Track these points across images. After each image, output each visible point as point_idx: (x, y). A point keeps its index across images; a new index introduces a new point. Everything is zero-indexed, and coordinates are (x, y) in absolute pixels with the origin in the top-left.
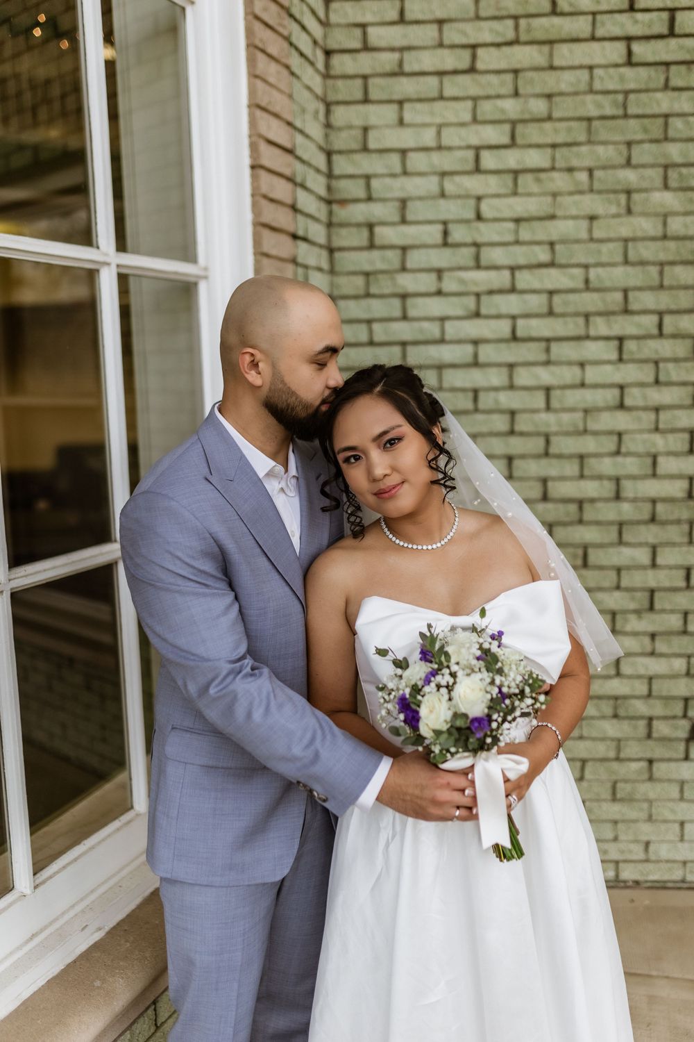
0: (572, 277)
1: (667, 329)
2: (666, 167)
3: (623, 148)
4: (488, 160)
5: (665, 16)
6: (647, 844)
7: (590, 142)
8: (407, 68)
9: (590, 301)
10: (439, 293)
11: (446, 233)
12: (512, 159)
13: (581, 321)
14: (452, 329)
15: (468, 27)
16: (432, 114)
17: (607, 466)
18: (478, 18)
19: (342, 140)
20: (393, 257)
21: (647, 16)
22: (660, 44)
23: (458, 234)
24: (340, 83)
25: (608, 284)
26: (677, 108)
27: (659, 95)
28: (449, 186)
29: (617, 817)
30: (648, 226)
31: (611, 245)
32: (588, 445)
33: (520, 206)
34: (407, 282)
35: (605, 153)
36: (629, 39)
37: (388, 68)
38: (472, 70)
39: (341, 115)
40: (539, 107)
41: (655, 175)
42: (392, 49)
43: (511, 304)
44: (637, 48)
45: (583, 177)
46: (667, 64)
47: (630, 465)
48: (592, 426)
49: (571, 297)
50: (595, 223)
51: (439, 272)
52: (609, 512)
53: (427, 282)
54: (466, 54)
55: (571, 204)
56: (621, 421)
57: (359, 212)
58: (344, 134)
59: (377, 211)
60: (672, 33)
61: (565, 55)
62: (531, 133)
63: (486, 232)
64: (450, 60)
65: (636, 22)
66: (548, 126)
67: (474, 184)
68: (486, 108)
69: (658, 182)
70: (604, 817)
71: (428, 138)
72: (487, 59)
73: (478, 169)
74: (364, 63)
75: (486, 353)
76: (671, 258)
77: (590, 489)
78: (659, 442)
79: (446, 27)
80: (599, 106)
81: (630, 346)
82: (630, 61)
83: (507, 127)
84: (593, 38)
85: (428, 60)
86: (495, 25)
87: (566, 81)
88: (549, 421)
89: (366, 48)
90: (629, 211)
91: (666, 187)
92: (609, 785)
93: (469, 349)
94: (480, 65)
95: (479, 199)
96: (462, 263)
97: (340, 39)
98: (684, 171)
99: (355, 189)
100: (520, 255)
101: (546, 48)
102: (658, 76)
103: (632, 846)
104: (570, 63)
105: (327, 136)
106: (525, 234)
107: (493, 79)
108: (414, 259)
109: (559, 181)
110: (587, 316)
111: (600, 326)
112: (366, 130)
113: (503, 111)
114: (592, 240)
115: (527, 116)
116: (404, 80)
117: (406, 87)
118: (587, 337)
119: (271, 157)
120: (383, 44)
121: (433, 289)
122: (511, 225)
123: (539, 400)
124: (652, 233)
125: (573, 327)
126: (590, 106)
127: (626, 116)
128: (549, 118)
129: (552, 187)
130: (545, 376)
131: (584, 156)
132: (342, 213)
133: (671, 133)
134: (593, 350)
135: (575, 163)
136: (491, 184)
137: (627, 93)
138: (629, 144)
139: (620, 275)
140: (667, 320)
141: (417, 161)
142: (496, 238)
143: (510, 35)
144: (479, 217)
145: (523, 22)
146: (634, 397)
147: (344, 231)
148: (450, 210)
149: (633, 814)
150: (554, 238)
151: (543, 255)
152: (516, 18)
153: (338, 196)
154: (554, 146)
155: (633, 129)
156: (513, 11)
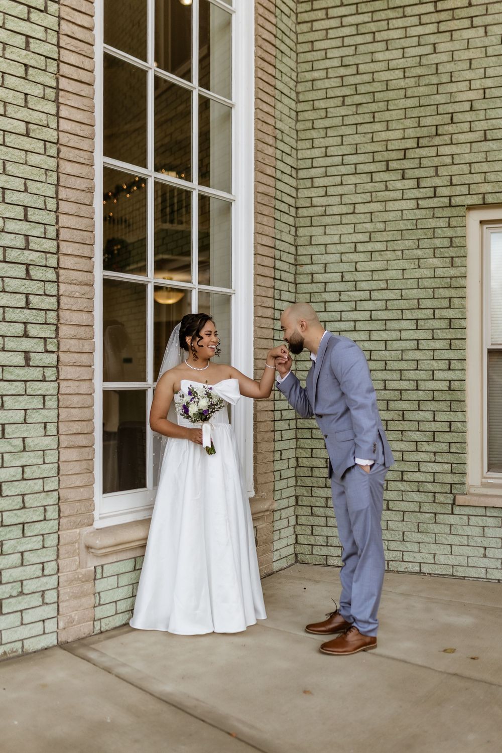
0: (395, 294)
1: (437, 316)
2: (435, 249)
3: (416, 242)
4: (360, 247)
5: (432, 189)
6: (435, 555)
7: (402, 239)
8: (328, 213)
9: (403, 304)
10: (340, 301)
11: (342, 277)
12: (369, 247)
13: (400, 312)
14: (345, 316)
15: (352, 197)
16: (338, 230)
17: (412, 375)
18: (356, 193)
19: (300, 241)
20: (321, 286)
21: (425, 190)
22: (430, 200)
23: (347, 277)
24: (301, 219)
25: (411, 297)
26: (438, 225)
27: (430, 220)
28: (344, 258)
29: (420, 540)
30: (428, 273)
31: (411, 281)
32: (403, 365)
33: (373, 265)
34: (326, 297)
35: (408, 243)
36: (418, 199)
37: (320, 213)
38: (354, 213)
39: (301, 231)
40: (381, 226)
41: (430, 252)
42: (322, 206)
43: (369, 305)
44: (420, 202)
45: (400, 253)
46: (434, 208)
47: (422, 375)
48: (405, 357)
49: (395, 302)
50: (404, 272)
51: (340, 292)
52: (414, 395)
53: (335, 296)
54: (352, 207)
55: (394, 264)
56: (418, 355)
57: (308, 269)
58: (302, 239)
59: (315, 268)
60: (435, 196)
61: (391, 206)
62: (378, 237)
63: (359, 276)
64: (344, 209)
65: (420, 192)
66: (384, 233)
67: (354, 257)
68: (359, 227)
69: (431, 255)
70: (414, 540)
71: (336, 239)
72: (359, 208)
73: (356, 251)
74: (311, 212)
75: (359, 326)
76: (438, 286)
77: (404, 385)
78: (435, 365)
79: (343, 197)
80: (406, 225)
81: (421, 322)
82: (418, 208)
83: (368, 234)
84: (403, 199)
85: (336, 210)
86: (363, 195)
87: (391, 216)
88: (386, 355)
89: (312, 206)
90: (419, 267)
91: (435, 257)
92: (416, 524)
93: (352, 324)
94: (357, 211)
95: (356, 263)
96: (349, 289)
97: (301, 203)
98: (442, 250)
99: (306, 260)
100: (374, 285)
101: (383, 204)
102: (430, 213)
103: (427, 555)
104: (393, 209)
105: (295, 240)
106: (375, 277)
107: (362, 216)
108: (330, 287)
109: (389, 255)
110: (402, 310)
111: (408, 315)
112: (311, 237)
113: (366, 228)
114: (403, 279)
115: (376, 230)
116: (326, 217)
117: (327, 220)
118: (402, 319)
120: (318, 204)
121: (338, 299)
122: (370, 273)
123: (382, 346)
124: (429, 276)
125: (397, 315)
126: (402, 225)
127: (417, 229)
128: (385, 230)
129: (386, 258)
130: (384, 335)
131: (400, 245)
132: (301, 269)
133: (436, 235)
134: (404, 324)
135: (396, 248)
136: (362, 257)
137: (417, 220)
138: (418, 240)
139: (415, 293)
140: (436, 311)
141: (331, 248)
142: (363, 279)
143: (369, 199)
144: (356, 270)
145: (374, 194)
146: (423, 345)
147: (301, 276)
148: (344, 267)
149: (427, 540)
150: (388, 278)
151: (383, 285)
152: (371, 192)
153: (299, 263)
154: (387, 241)
155: (420, 234)
156: (370, 190)
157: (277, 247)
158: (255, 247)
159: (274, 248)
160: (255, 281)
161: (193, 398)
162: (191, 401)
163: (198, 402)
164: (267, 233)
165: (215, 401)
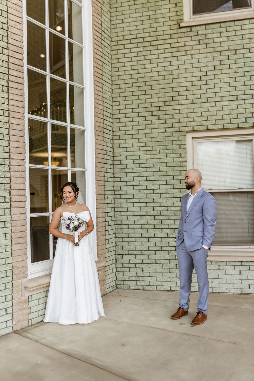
0: (157, 169)
1: (175, 179)
2: (173, 149)
3: (165, 146)
4: (141, 149)
5: (171, 124)
6: (176, 282)
7: (159, 145)
8: (127, 134)
9: (160, 173)
10: (133, 172)
11: (134, 162)
12: (145, 149)
13: (159, 177)
14: (135, 179)
15: (137, 127)
16: (131, 141)
17: (165, 204)
18: (139, 125)
19: (115, 146)
20: (125, 166)
21: (168, 124)
22: (171, 128)
23: (136, 162)
24: (115, 136)
25: (163, 170)
26: (174, 139)
27: (171, 137)
28: (134, 153)
29: (170, 276)
30: (171, 160)
31: (164, 163)
32: (161, 200)
33: (147, 157)
34: (127, 170)
35: (162, 147)
36: (165, 128)
37: (123, 134)
38: (138, 134)
39: (115, 142)
40: (150, 140)
41: (171, 151)
42: (124, 131)
43: (146, 174)
44: (166, 129)
45: (158, 151)
46: (172, 132)
47: (169, 204)
48: (162, 197)
49: (157, 173)
50: (161, 159)
51: (133, 168)
52: (166, 213)
53: (131, 170)
54: (137, 131)
55: (156, 156)
56: (167, 195)
57: (118, 158)
58: (116, 145)
59: (122, 158)
60: (173, 127)
61: (154, 131)
62: (148, 144)
63: (141, 161)
64: (134, 132)
65: (166, 125)
66: (151, 143)
67: (139, 153)
68: (140, 140)
69: (172, 152)
70: (167, 276)
71: (131, 145)
72: (140, 132)
73: (139, 150)
74: (119, 133)
75: (142, 183)
76: (175, 166)
77: (162, 209)
78: (174, 200)
79: (133, 127)
80: (160, 139)
81: (168, 181)
82: (165, 132)
83: (144, 143)
84: (159, 128)
85: (130, 132)
86: (142, 126)
87: (154, 135)
88: (153, 196)
89: (120, 131)
90: (167, 157)
91: (173, 153)
92: (168, 269)
93: (139, 182)
94: (139, 133)
95: (140, 155)
96: (137, 167)
97: (115, 129)
98: (176, 150)
99: (118, 154)
100: (147, 165)
101: (151, 130)
102: (171, 134)
103: (173, 283)
104: (155, 132)
105: (113, 145)
106: (148, 162)
107: (142, 135)
108: (128, 166)
109: (154, 152)
110: (160, 176)
111: (162, 178)
112: (120, 144)
113: (143, 140)
114: (160, 162)
115: (148, 141)
116: (126, 136)
117: (126, 137)
118: (160, 180)
119: (98, 151)
120: (123, 130)
121: (132, 172)
122: (146, 160)
123: (152, 192)
124: (171, 161)
125: (158, 178)
126: (159, 139)
127: (165, 141)
128: (152, 142)
129: (153, 153)
130: (153, 187)
131: (158, 148)
132: (115, 158)
133: (173, 144)
134: (161, 182)
135: (156, 149)
136: (142, 153)
137: (165, 137)
138: (166, 146)
139: (165, 169)
140: (175, 177)
141: (128, 149)
142: (143, 162)
143: (144, 128)
144: (140, 159)
145: (146, 126)
146: (169, 191)
147: (116, 161)
148: (134, 157)
149: (173, 276)
150: (153, 162)
151: (151, 165)
152: (145, 125)
153: (115, 156)
154: (153, 146)
155: (167, 143)
156: (145, 124)
157: (105, 149)
158: (95, 150)
159: (104, 150)
160: (96, 165)
161: (71, 221)
162: (71, 222)
163: (74, 223)
164: (100, 143)
165: (81, 222)
